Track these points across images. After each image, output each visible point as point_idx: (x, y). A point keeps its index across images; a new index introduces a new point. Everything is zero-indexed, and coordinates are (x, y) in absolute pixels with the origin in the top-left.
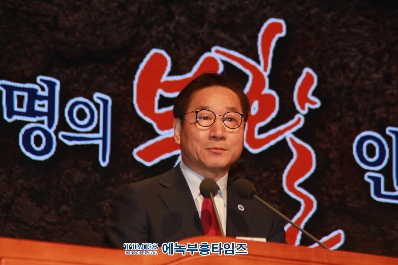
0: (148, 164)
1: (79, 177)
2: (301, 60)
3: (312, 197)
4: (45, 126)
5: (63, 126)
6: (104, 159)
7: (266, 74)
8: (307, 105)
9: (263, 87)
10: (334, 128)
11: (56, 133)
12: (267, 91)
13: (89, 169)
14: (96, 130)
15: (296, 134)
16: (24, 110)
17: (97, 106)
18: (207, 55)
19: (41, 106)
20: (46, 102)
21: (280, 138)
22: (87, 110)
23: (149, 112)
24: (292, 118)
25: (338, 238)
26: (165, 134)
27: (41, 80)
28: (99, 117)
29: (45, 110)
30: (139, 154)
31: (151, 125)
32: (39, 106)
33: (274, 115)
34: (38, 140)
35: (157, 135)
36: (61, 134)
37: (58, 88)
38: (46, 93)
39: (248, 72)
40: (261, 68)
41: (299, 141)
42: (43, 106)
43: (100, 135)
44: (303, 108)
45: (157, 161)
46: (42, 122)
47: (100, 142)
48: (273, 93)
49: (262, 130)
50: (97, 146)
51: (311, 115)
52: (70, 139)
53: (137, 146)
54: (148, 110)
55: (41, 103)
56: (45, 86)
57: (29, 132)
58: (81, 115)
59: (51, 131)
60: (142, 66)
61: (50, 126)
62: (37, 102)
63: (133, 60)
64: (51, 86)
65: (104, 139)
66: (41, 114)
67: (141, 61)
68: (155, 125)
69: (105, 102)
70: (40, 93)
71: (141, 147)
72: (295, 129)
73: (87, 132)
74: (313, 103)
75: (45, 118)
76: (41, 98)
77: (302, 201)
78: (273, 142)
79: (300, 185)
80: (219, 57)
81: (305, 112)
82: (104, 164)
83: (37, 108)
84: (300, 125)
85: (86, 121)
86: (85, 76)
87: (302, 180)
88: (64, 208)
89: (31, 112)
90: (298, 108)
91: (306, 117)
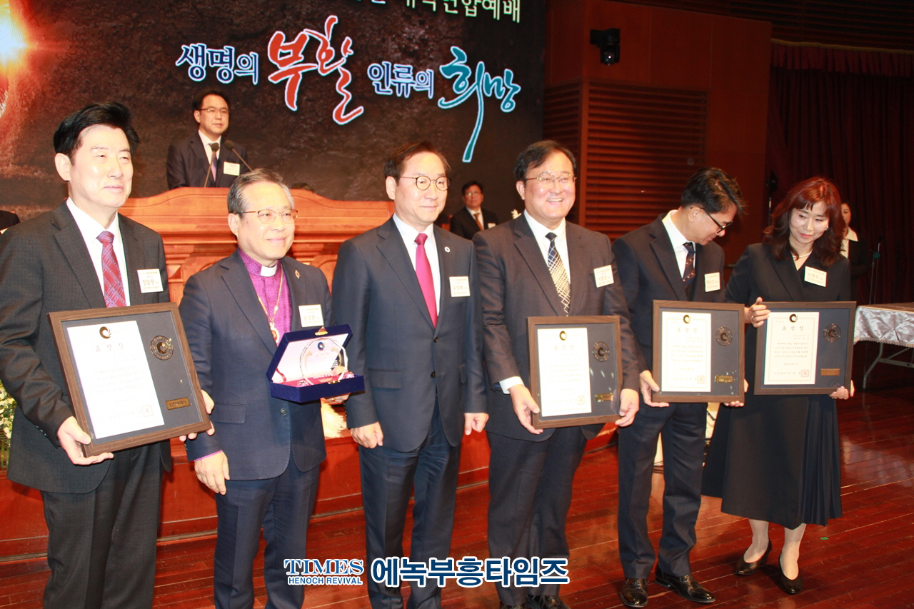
0: (275, 82)
1: (244, 90)
2: (344, 34)
3: (349, 93)
4: (228, 68)
5: (236, 67)
6: (255, 81)
7: (329, 41)
8: (348, 53)
9: (327, 46)
10: (359, 63)
11: (233, 71)
12: (329, 48)
13: (249, 86)
14: (251, 69)
15: (343, 66)
16: (219, 61)
17: (252, 58)
18: (301, 33)
19: (226, 59)
20: (228, 58)
21: (335, 69)
22: (247, 60)
23: (275, 59)
24: (340, 59)
25: (360, 110)
26: (282, 69)
27: (226, 48)
28: (252, 63)
29: (228, 61)
30: (272, 78)
31: (276, 66)
33: (332, 58)
34: (225, 74)
35: (278, 69)
36: (236, 71)
37: (233, 51)
38: (228, 53)
39: (320, 40)
40: (326, 38)
41: (344, 69)
43: (253, 70)
44: (345, 54)
45: (279, 81)
47: (253, 74)
48: (332, 49)
49: (327, 65)
50: (251, 76)
51: (349, 58)
52: (239, 73)
53: (270, 74)
54: (275, 58)
56: (228, 50)
57: (221, 71)
58: (244, 62)
59: (231, 70)
60: (272, 39)
61: (231, 67)
62: (224, 58)
63: (267, 37)
64: (231, 50)
65: (255, 72)
66: (226, 63)
67: (271, 37)
68: (278, 65)
69: (255, 56)
70: (226, 53)
71: (272, 75)
72: (342, 64)
73: (247, 70)
74: (350, 52)
75: (228, 65)
76: (226, 56)
77: (345, 95)
78: (332, 70)
79: (346, 88)
80: (307, 34)
81: (347, 56)
82: (255, 83)
83: (224, 60)
84: (344, 62)
85: (247, 65)
86: (246, 45)
87: (345, 86)
88: (238, 103)
89: (222, 62)
90: (343, 54)
91: (347, 59)
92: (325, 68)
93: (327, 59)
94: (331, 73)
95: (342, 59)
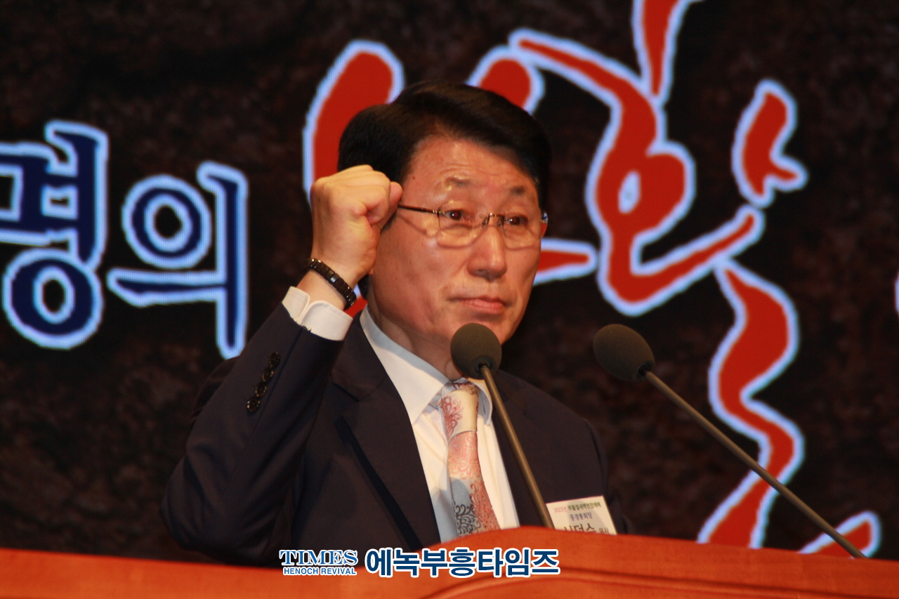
1: (165, 390)
2: (749, 60)
3: (789, 428)
4: (72, 257)
5: (119, 255)
6: (231, 340)
7: (657, 103)
8: (771, 182)
9: (650, 135)
10: (844, 241)
11: (102, 273)
12: (661, 146)
13: (193, 367)
14: (207, 263)
15: (747, 259)
16: (14, 214)
17: (209, 199)
18: (497, 55)
19: (59, 203)
20: (71, 193)
21: (698, 272)
22: (181, 212)
24: (729, 215)
25: (861, 535)
27: (59, 134)
28: (214, 230)
29: (70, 212)
32: (55, 202)
33: (680, 210)
34: (54, 295)
36: (114, 276)
37: (102, 155)
38: (70, 169)
39: (608, 97)
40: (643, 86)
41: (750, 279)
42: (63, 202)
43: (219, 275)
44: (759, 188)
46: (63, 246)
47: (219, 297)
48: (678, 152)
49: (651, 253)
50: (210, 307)
51: (781, 209)
52: (139, 288)
55: (58, 194)
56: (69, 149)
57: (28, 275)
58: (167, 224)
59: (89, 269)
60: (325, 89)
61: (85, 253)
62: (49, 193)
63: (300, 74)
64: (85, 147)
65: (230, 286)
66: (58, 224)
67: (322, 74)
69: (230, 188)
70: (55, 167)
72: (739, 246)
73: (184, 270)
74: (786, 175)
75: (71, 236)
76: (59, 181)
77: (762, 439)
78: (680, 284)
79: (759, 396)
80: (530, 61)
81: (765, 199)
82: (229, 353)
83: (48, 209)
84: (753, 236)
85: (179, 241)
86: (173, 118)
87: (760, 382)
88: (128, 472)
90: (746, 188)
91: (770, 213)
92: (638, 269)
93: (648, 212)
94: (677, 301)
95: (743, 214)
